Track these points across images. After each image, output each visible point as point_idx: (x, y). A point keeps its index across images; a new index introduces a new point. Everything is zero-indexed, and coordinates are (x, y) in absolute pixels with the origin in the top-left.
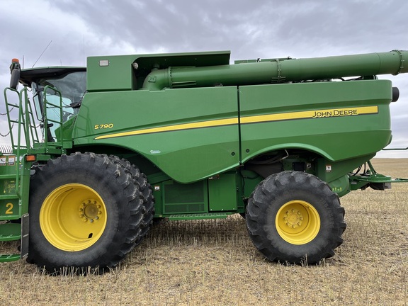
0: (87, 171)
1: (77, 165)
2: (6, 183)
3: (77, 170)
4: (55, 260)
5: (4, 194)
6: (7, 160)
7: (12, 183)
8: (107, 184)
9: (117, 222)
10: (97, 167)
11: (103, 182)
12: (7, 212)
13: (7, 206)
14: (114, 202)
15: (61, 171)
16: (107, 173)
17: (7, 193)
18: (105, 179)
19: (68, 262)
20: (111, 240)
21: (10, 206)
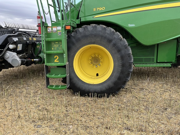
0: (102, 36)
1: (95, 32)
2: (53, 44)
3: (95, 36)
4: (84, 88)
5: (52, 50)
6: (52, 29)
7: (57, 44)
8: (115, 45)
9: (121, 69)
10: (108, 34)
11: (112, 43)
12: (55, 61)
13: (55, 57)
14: (119, 56)
15: (86, 36)
16: (115, 38)
17: (54, 50)
18: (114, 42)
19: (91, 90)
20: (117, 79)
21: (56, 57)
